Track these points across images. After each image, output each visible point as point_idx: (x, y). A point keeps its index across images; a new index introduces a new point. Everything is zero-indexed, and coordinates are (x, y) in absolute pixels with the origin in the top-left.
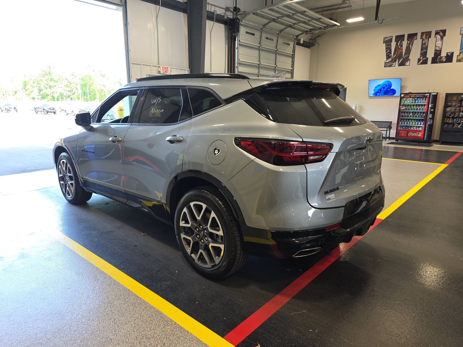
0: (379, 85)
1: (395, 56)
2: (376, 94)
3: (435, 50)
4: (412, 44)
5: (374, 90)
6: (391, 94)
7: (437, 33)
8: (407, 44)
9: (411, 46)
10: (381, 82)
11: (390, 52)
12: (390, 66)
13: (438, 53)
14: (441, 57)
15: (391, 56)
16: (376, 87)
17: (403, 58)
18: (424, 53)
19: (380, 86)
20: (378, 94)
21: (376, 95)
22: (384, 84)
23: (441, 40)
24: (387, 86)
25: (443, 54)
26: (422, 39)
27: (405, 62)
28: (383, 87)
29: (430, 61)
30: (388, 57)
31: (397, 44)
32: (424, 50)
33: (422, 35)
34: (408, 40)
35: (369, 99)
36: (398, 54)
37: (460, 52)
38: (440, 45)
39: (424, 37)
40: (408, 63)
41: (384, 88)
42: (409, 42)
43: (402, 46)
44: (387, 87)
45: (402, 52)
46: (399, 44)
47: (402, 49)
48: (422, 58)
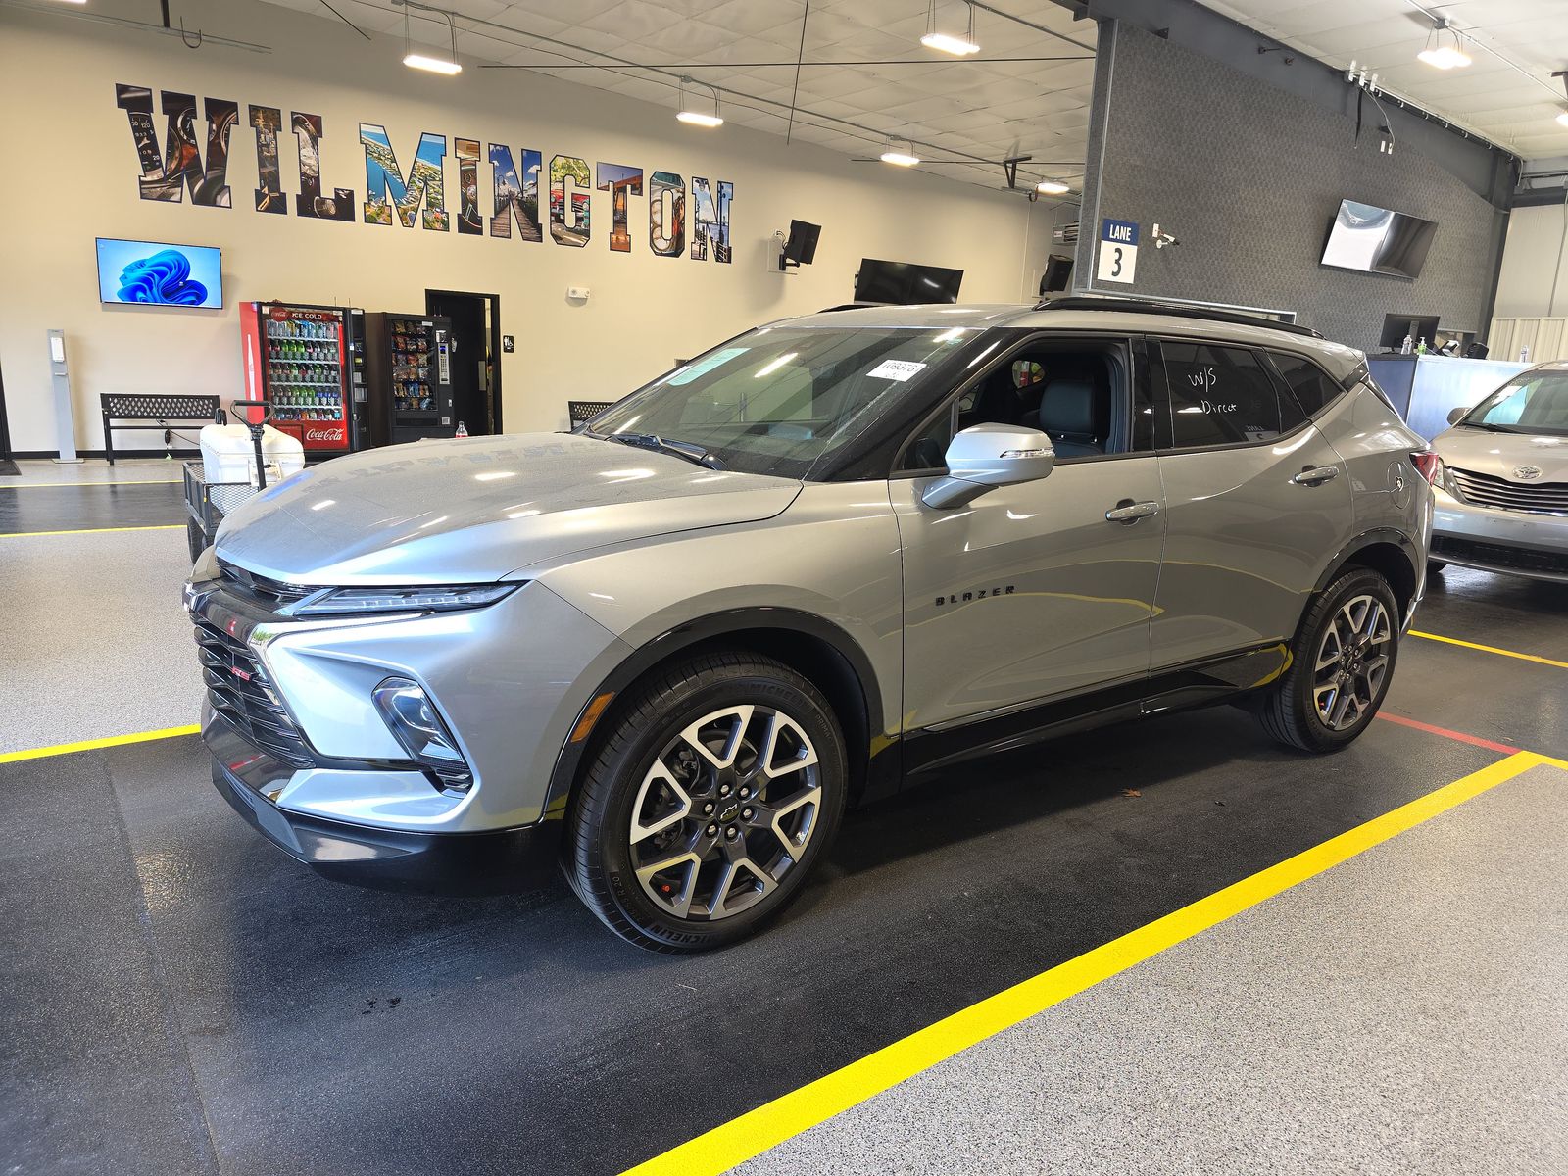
0: (141, 264)
1: (173, 166)
2: (131, 294)
3: (302, 174)
4: (227, 136)
5: (123, 278)
6: (192, 298)
7: (297, 121)
8: (209, 133)
9: (223, 144)
10: (149, 253)
11: (153, 145)
12: (164, 197)
13: (310, 187)
14: (323, 201)
15: (160, 161)
16: (130, 269)
17: (205, 178)
18: (270, 179)
19: (145, 268)
20: (140, 295)
21: (133, 298)
22: (156, 261)
23: (313, 147)
24: (171, 271)
25: (327, 192)
26: (256, 127)
27: (214, 193)
28: (157, 272)
29: (292, 204)
30: (149, 160)
31: (172, 123)
32: (270, 168)
33: (253, 113)
34: (208, 118)
35: (104, 309)
36: (185, 162)
37: (369, 196)
38: (313, 162)
39: (260, 122)
40: (224, 200)
41: (162, 275)
42: (214, 127)
43: (191, 134)
44: (174, 272)
45: (197, 157)
46: (179, 126)
47: (195, 146)
48: (266, 190)
